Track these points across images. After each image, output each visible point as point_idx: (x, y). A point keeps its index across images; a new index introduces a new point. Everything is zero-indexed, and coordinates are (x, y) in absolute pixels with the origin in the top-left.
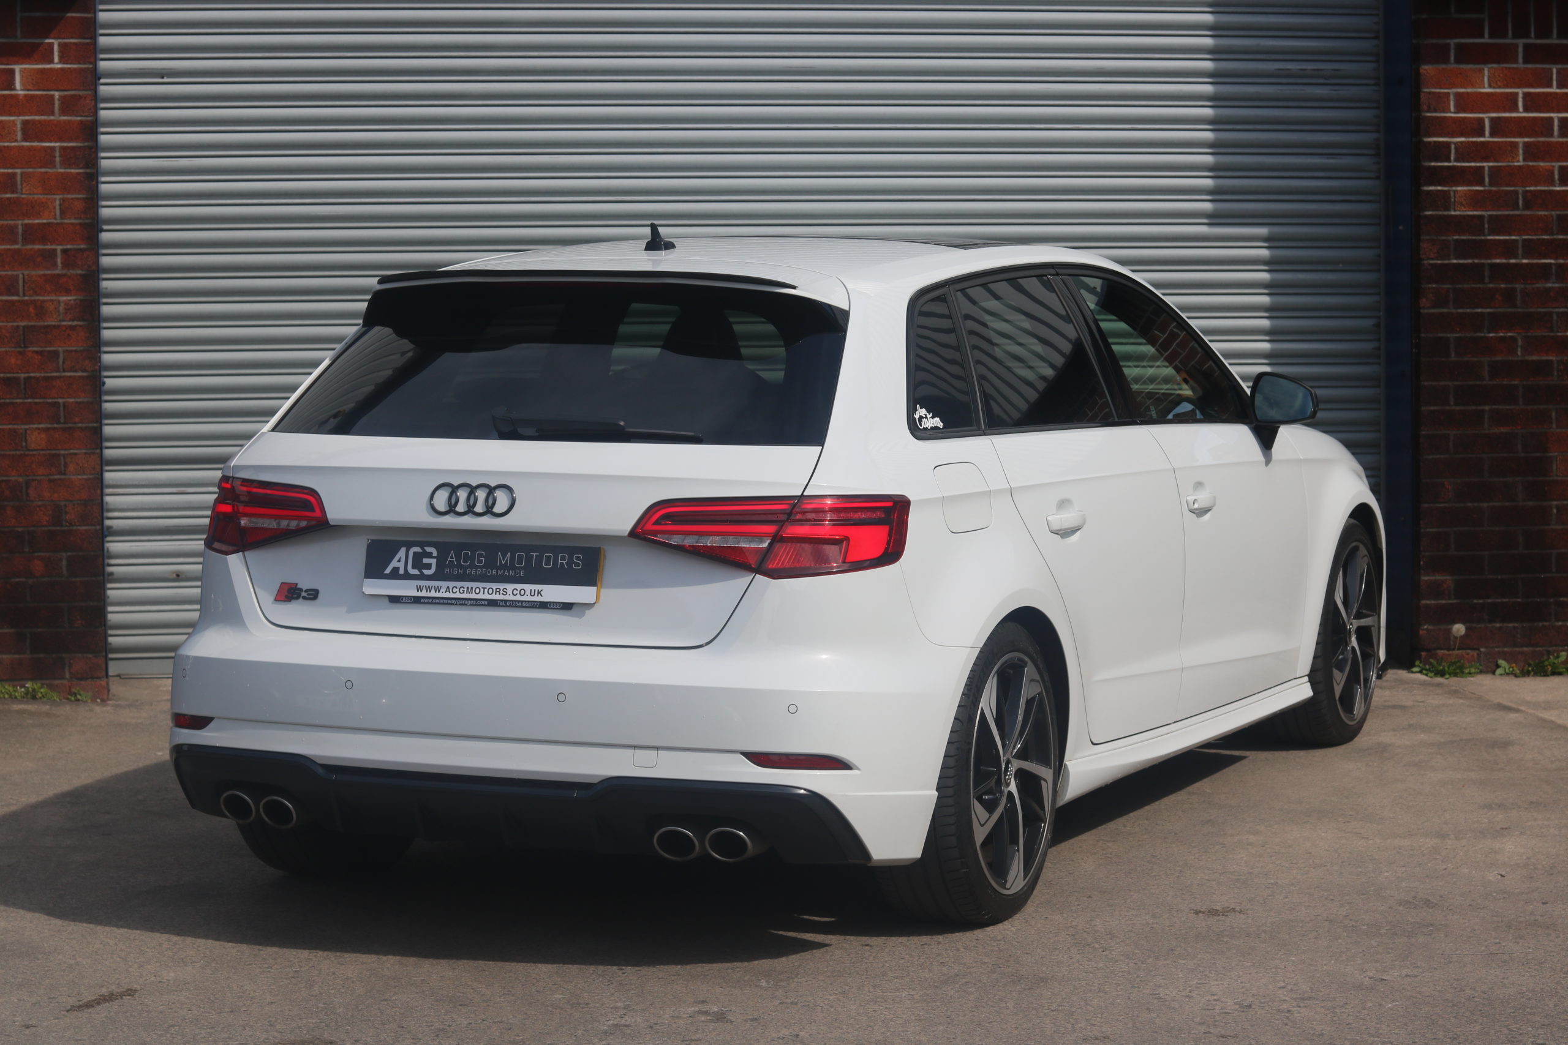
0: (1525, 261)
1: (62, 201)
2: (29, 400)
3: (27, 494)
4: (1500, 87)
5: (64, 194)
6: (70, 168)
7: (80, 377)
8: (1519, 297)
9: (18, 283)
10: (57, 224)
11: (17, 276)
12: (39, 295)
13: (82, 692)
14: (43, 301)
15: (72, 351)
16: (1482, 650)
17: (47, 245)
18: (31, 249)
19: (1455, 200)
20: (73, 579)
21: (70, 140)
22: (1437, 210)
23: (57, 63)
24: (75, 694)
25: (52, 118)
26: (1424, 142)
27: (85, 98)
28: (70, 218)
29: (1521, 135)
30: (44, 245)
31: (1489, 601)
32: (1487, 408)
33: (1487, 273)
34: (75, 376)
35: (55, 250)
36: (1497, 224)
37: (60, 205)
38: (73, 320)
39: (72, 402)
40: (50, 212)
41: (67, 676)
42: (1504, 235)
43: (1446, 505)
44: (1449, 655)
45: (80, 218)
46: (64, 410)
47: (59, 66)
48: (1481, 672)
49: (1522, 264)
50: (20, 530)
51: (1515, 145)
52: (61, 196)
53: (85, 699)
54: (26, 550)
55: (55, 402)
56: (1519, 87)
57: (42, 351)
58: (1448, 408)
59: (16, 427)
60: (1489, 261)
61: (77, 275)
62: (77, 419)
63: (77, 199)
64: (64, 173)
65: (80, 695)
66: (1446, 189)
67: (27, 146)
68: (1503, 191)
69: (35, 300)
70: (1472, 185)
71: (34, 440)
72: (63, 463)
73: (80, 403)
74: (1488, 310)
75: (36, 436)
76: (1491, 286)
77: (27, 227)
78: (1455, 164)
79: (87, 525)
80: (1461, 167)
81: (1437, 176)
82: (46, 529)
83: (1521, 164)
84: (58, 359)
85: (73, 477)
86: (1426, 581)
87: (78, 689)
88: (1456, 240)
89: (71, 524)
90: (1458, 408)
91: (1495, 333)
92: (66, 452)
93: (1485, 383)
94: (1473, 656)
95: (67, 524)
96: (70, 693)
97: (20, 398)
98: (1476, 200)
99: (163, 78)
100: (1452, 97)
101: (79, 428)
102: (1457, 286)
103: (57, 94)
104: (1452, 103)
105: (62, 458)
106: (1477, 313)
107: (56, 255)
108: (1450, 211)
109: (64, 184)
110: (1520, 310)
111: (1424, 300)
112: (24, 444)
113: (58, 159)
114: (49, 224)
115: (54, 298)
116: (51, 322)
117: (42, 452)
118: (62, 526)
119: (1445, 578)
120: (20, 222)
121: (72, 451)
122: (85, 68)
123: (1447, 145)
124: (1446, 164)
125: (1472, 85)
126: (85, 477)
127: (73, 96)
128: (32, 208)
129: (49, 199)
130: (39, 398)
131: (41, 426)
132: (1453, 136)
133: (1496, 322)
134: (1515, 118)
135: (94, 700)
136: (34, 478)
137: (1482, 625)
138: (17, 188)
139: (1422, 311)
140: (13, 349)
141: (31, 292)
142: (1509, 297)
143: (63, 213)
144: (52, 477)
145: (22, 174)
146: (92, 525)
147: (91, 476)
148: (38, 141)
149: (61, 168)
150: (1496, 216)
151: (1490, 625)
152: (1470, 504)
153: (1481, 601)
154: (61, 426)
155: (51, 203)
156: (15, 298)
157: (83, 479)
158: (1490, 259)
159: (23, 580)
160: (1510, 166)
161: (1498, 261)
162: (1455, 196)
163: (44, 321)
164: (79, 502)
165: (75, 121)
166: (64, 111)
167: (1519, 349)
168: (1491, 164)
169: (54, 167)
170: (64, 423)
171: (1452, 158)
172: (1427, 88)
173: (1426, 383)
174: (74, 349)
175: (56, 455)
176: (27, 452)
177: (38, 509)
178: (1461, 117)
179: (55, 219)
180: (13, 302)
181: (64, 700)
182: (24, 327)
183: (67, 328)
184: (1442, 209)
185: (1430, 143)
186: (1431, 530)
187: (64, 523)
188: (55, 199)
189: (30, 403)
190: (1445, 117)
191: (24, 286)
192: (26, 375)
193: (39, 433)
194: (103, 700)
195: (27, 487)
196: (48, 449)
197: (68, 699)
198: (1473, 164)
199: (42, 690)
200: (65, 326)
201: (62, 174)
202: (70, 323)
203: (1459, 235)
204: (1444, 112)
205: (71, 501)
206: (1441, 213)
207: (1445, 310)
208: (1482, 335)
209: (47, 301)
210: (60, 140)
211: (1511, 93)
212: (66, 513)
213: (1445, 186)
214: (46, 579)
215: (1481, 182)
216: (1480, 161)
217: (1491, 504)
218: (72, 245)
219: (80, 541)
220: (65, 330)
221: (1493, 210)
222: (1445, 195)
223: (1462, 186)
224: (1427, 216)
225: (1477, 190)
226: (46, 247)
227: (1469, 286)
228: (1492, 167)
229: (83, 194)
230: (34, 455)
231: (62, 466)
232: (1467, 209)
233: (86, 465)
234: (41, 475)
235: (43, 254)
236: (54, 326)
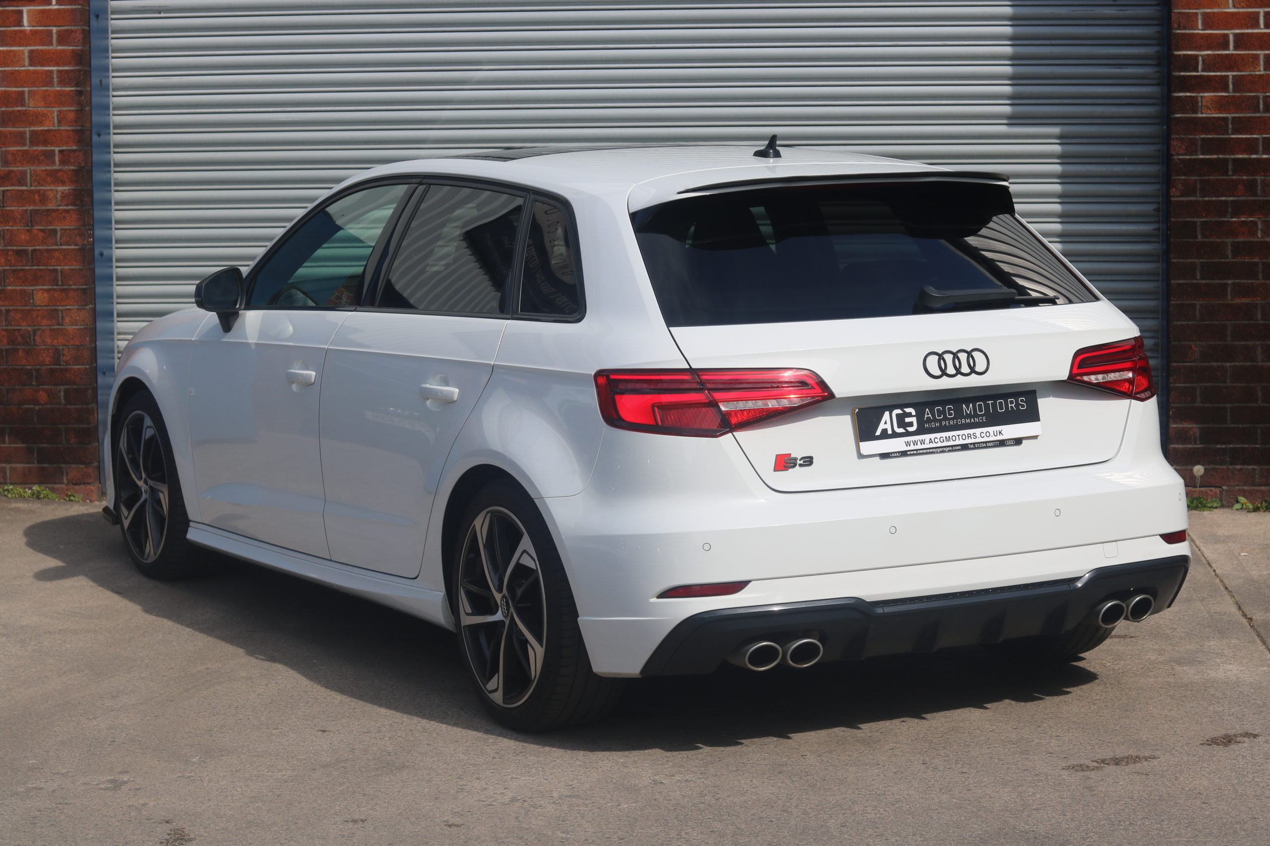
0: (1265, 156)
1: (58, 113)
2: (35, 267)
3: (34, 340)
4: (1243, 7)
5: (61, 107)
6: (67, 87)
7: (73, 250)
8: (1259, 187)
9: (26, 176)
10: (56, 130)
11: (26, 171)
12: (42, 185)
13: (75, 495)
14: (45, 191)
15: (67, 229)
16: (1224, 488)
17: (48, 146)
18: (36, 150)
19: (1201, 104)
20: (69, 407)
21: (65, 65)
22: (1186, 113)
23: (54, 5)
24: (70, 496)
25: (51, 48)
26: (1174, 55)
27: (76, 32)
28: (65, 126)
29: (1261, 49)
30: (45, 147)
31: (1231, 446)
32: (1230, 282)
33: (1230, 167)
34: (69, 249)
35: (53, 151)
36: (1241, 125)
37: (58, 115)
38: (67, 206)
39: (67, 269)
40: (50, 121)
41: (65, 481)
42: (1246, 134)
43: (1193, 364)
44: (1195, 491)
45: (73, 126)
46: (61, 275)
47: (56, 7)
48: (1222, 506)
49: (1262, 159)
50: (29, 367)
51: (1256, 57)
52: (58, 109)
53: (79, 499)
54: (34, 383)
55: (55, 269)
56: (1260, 7)
57: (44, 229)
58: (1195, 281)
59: (25, 288)
60: (1233, 157)
61: (70, 170)
62: (71, 282)
63: (70, 111)
64: (61, 90)
65: (74, 496)
66: (1194, 95)
67: (33, 70)
68: (1245, 96)
69: (39, 190)
70: (1217, 91)
71: (39, 298)
72: (60, 316)
73: (73, 269)
74: (1232, 198)
75: (40, 296)
76: (1234, 177)
77: (33, 133)
78: (1203, 73)
79: (79, 365)
80: (1208, 76)
81: (1186, 84)
82: (49, 367)
83: (1262, 73)
84: (56, 235)
85: (68, 327)
86: (1175, 428)
87: (74, 490)
88: (1203, 139)
89: (67, 364)
90: (1204, 282)
91: (1238, 218)
92: (64, 308)
93: (1228, 260)
94: (1216, 493)
96: (67, 495)
97: (28, 266)
98: (1221, 104)
99: (160, 13)
100: (1200, 17)
101: (72, 289)
102: (1204, 178)
103: (54, 29)
104: (1200, 22)
105: (60, 313)
106: (1221, 201)
107: (54, 155)
108: (1198, 114)
109: (60, 98)
110: (1260, 198)
111: (1174, 189)
112: (32, 301)
113: (55, 80)
114: (49, 131)
115: (53, 188)
116: (51, 206)
117: (45, 308)
118: (60, 365)
119: (1191, 426)
120: (27, 129)
121: (68, 307)
122: (75, 9)
123: (1196, 57)
124: (1194, 74)
125: (1218, 6)
126: (79, 327)
127: (66, 31)
128: (37, 118)
129: (50, 111)
130: (43, 266)
131: (44, 287)
132: (1200, 50)
133: (1238, 208)
134: (1256, 33)
135: (84, 500)
136: (40, 327)
137: (1225, 467)
138: (25, 103)
139: (1172, 199)
140: (23, 228)
141: (36, 183)
142: (1251, 187)
143: (60, 122)
144: (52, 327)
145: (29, 91)
146: (83, 365)
147: (82, 327)
148: (41, 66)
149: (58, 87)
150: (1239, 117)
151: (1231, 467)
152: (1214, 364)
153: (1224, 446)
154: (59, 287)
155: (51, 114)
156: (24, 188)
157: (76, 329)
158: (1233, 155)
159: (32, 406)
160: (1252, 75)
161: (1240, 156)
162: (1202, 102)
163: (46, 206)
164: (73, 346)
165: (68, 50)
166: (60, 42)
167: (1259, 232)
168: (1235, 73)
169: (53, 86)
170: (62, 285)
171: (1200, 69)
172: (1178, 9)
173: (1175, 260)
174: (68, 227)
175: (56, 309)
176: (34, 308)
177: (42, 352)
178: (1208, 33)
179: (54, 126)
180: (22, 191)
181: (62, 500)
182: (31, 210)
183: (63, 212)
184: (1191, 113)
185: (1180, 55)
186: (1179, 385)
187: (62, 363)
188: (54, 111)
189: (36, 269)
190: (1193, 34)
191: (31, 179)
192: (33, 248)
193: (43, 293)
194: (91, 501)
195: (34, 335)
196: (49, 306)
197: (65, 499)
198: (1218, 74)
199: (44, 492)
201: (58, 91)
202: (65, 208)
203: (1206, 135)
204: (1192, 29)
205: (67, 346)
206: (1189, 115)
207: (1193, 199)
208: (1226, 219)
209: (48, 190)
210: (57, 65)
211: (1253, 12)
212: (63, 355)
213: (1194, 93)
214: (49, 406)
215: (1226, 89)
216: (1224, 71)
217: (1233, 364)
218: (67, 146)
219: (73, 377)
220: (62, 213)
221: (1236, 113)
222: (1194, 100)
223: (1208, 92)
224: (1176, 118)
225: (1222, 96)
226: (47, 148)
227: (1214, 178)
228: (1236, 76)
229: (75, 107)
230: (39, 310)
231: (60, 319)
232: (1213, 112)
233: (78, 318)
234: (45, 326)
235: (44, 153)
236: (53, 210)
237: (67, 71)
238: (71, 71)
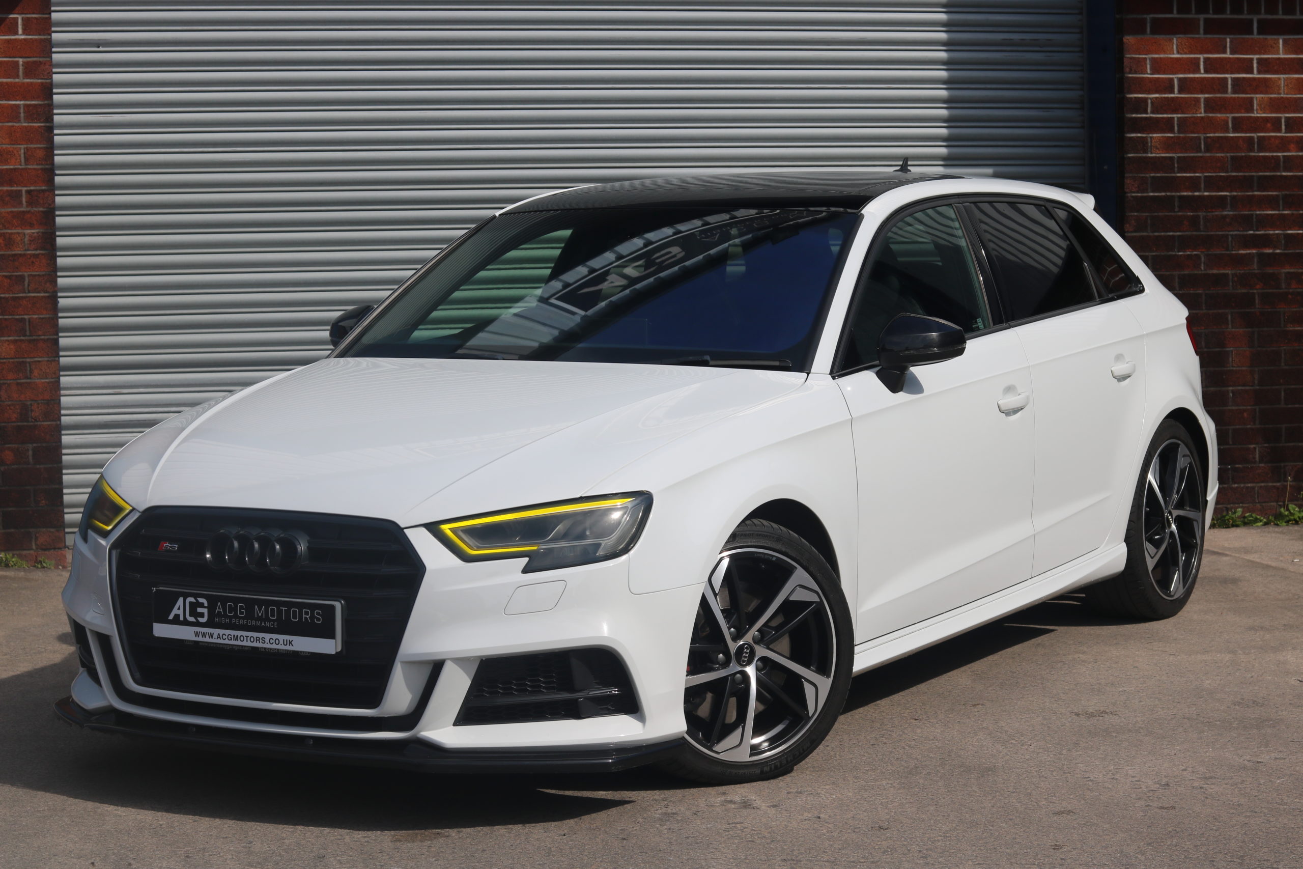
0: (1206, 194)
1: (26, 150)
4: (1186, 53)
5: (28, 144)
6: (33, 123)
7: (42, 297)
8: (1202, 223)
10: (22, 169)
12: (8, 228)
13: (47, 561)
14: (11, 234)
15: (35, 276)
17: (14, 186)
19: (1151, 144)
20: (38, 466)
21: (33, 99)
22: (1137, 153)
23: (21, 35)
24: (41, 562)
25: (17, 80)
26: (1127, 97)
27: (45, 64)
28: (33, 165)
29: (1202, 93)
30: (12, 187)
33: (1176, 204)
34: (38, 296)
36: (1184, 164)
37: (25, 153)
38: (36, 250)
39: (36, 318)
40: (16, 159)
41: (34, 547)
42: (1190, 173)
45: (42, 164)
46: (29, 325)
47: (23, 37)
49: (1204, 196)
51: (1197, 100)
52: (25, 146)
53: (49, 567)
55: (22, 318)
56: (1201, 53)
57: (11, 275)
60: (1178, 194)
61: (39, 212)
62: (40, 333)
63: (39, 148)
64: (28, 126)
65: (45, 563)
66: (1144, 135)
68: (1189, 137)
69: (4, 233)
70: (1165, 133)
71: (4, 350)
72: (28, 369)
73: (43, 318)
74: (1178, 233)
75: (6, 347)
76: (1180, 214)
78: (1152, 115)
79: (49, 421)
80: (1156, 118)
81: (1139, 125)
82: (15, 424)
83: (1203, 115)
84: (24, 282)
85: (36, 381)
87: (43, 558)
88: (1153, 177)
89: (36, 420)
91: (1184, 252)
92: (31, 360)
95: (33, 420)
96: (37, 562)
98: (1168, 145)
100: (1148, 61)
101: (42, 340)
102: (1154, 214)
103: (21, 60)
104: (1148, 66)
105: (28, 365)
106: (1169, 236)
107: (21, 195)
108: (1147, 153)
109: (27, 135)
110: (1202, 233)
111: (1128, 225)
113: (22, 115)
114: (15, 169)
115: (20, 231)
116: (18, 252)
117: (11, 360)
118: (28, 422)
121: (36, 359)
122: (45, 39)
123: (1146, 99)
124: (1144, 115)
125: (1164, 51)
126: (47, 380)
127: (34, 62)
128: (3, 156)
129: (16, 148)
130: (8, 315)
131: (10, 338)
132: (1149, 93)
133: (1185, 243)
134: (1198, 78)
135: (56, 567)
136: (5, 382)
142: (1194, 222)
143: (27, 160)
144: (19, 381)
146: (52, 421)
147: (50, 380)
148: (6, 100)
149: (25, 123)
150: (1184, 157)
154: (27, 338)
155: (17, 152)
157: (46, 382)
158: (1179, 192)
160: (1194, 117)
161: (1185, 194)
162: (1151, 142)
163: (12, 251)
164: (42, 401)
165: (36, 83)
166: (27, 75)
167: (1202, 265)
168: (1179, 116)
169: (19, 121)
170: (30, 336)
171: (1149, 111)
172: (1130, 54)
174: (37, 273)
175: (23, 362)
177: (8, 408)
178: (1155, 78)
179: (21, 165)
181: (32, 567)
183: (31, 256)
184: (1142, 152)
185: (1131, 98)
187: (30, 419)
188: (20, 149)
190: (1143, 77)
193: (8, 345)
196: (16, 358)
197: (35, 566)
198: (1165, 116)
199: (13, 560)
200: (29, 254)
201: (26, 127)
202: (33, 252)
203: (1155, 173)
204: (1142, 73)
205: (36, 400)
206: (1140, 155)
207: (1144, 234)
208: (1174, 253)
209: (14, 233)
210: (25, 99)
211: (1195, 58)
212: (32, 411)
213: (1144, 133)
214: (15, 467)
215: (1172, 130)
216: (1170, 113)
218: (35, 186)
219: (43, 435)
220: (30, 258)
221: (1181, 153)
222: (1143, 141)
223: (1157, 134)
224: (1129, 158)
225: (1168, 137)
226: (13, 188)
227: (1163, 214)
228: (1180, 117)
229: (44, 144)
230: (4, 363)
231: (28, 372)
232: (1161, 152)
233: (48, 371)
234: (11, 380)
235: (11, 194)
236: (20, 255)
237: (35, 105)
238: (40, 105)
